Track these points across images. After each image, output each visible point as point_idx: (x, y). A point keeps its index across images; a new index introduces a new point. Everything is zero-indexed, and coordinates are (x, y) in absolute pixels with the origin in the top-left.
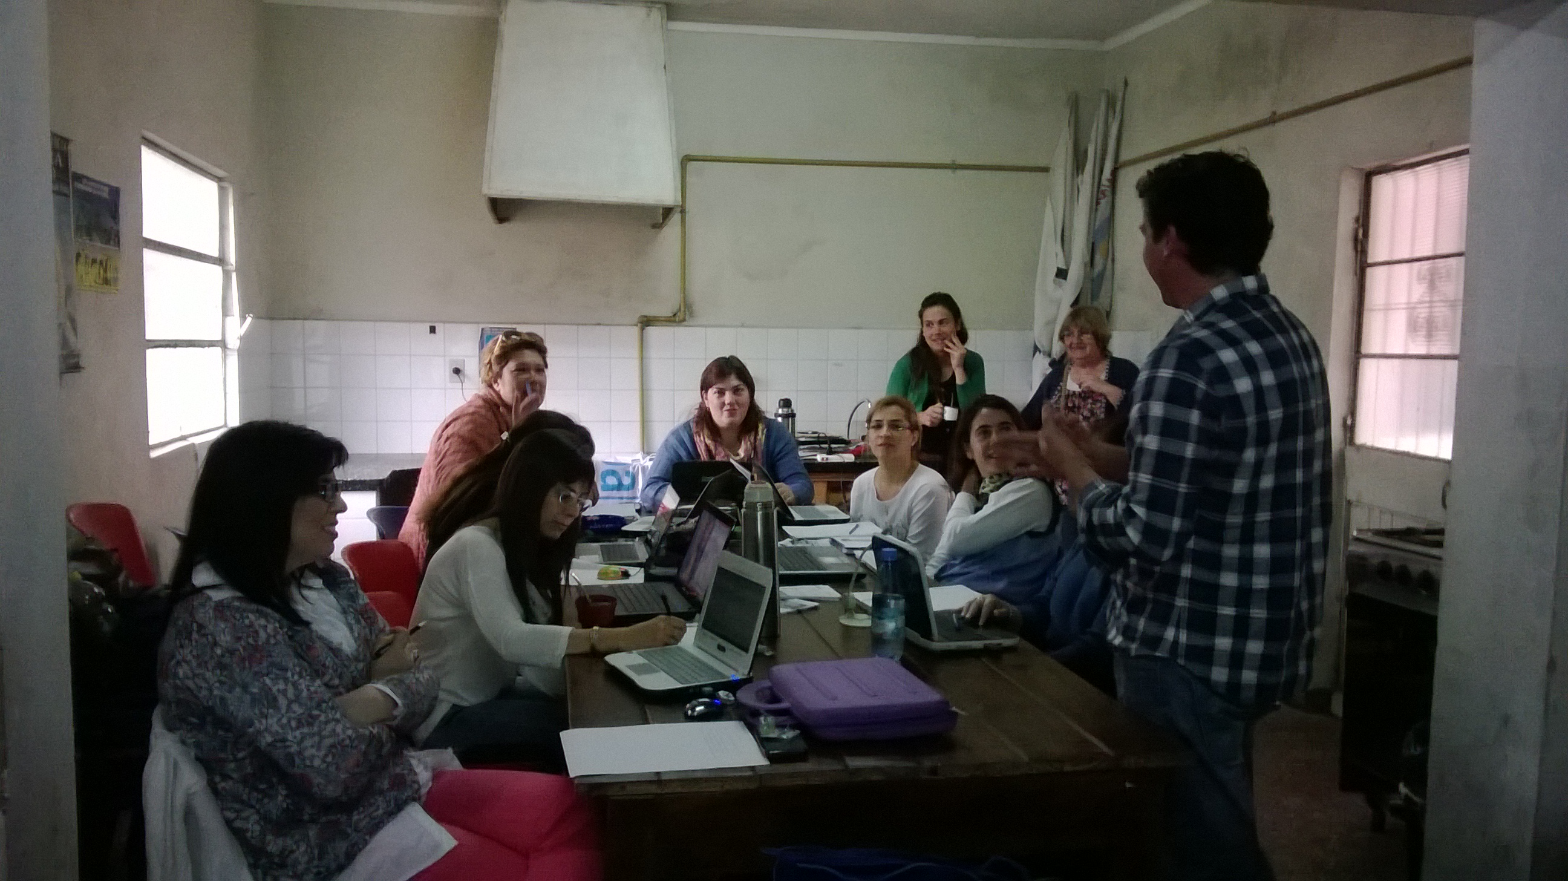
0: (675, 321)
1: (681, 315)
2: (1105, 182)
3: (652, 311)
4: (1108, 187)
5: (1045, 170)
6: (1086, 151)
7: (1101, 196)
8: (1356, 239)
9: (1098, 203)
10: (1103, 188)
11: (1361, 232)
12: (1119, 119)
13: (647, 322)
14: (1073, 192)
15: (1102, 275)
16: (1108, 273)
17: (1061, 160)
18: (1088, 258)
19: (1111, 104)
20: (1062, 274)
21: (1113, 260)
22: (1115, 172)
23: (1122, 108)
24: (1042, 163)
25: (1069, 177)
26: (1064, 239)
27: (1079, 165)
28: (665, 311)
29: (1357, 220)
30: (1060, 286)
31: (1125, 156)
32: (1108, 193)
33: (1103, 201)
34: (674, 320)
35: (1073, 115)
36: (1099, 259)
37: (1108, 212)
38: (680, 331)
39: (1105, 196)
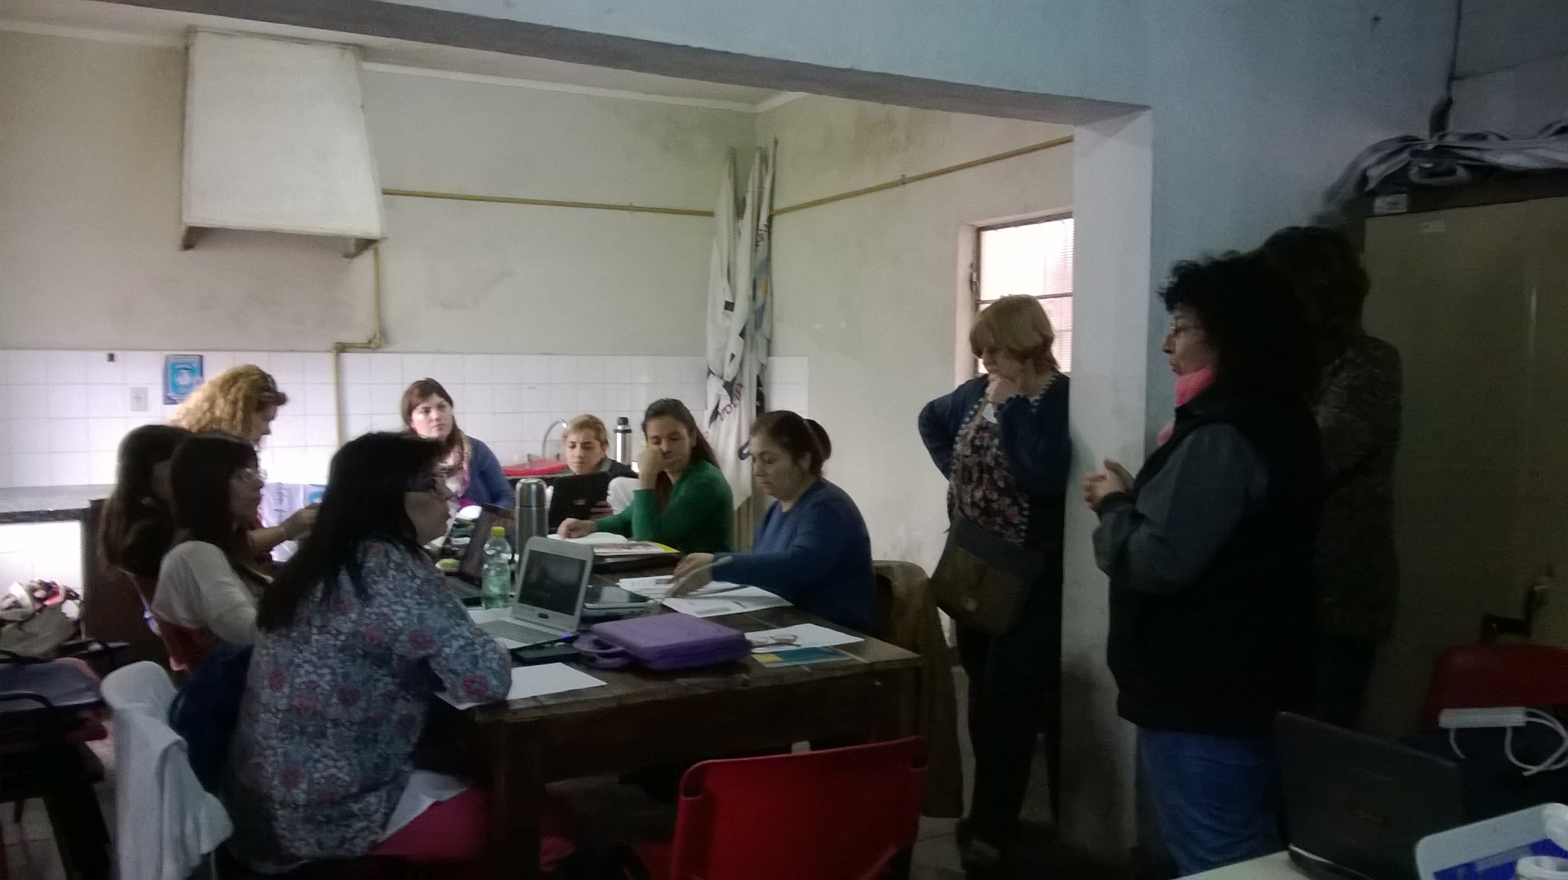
0: (370, 348)
1: (377, 341)
2: (762, 227)
3: (345, 337)
4: (765, 231)
5: (710, 214)
6: (744, 200)
7: (759, 239)
8: (971, 282)
9: (757, 245)
10: (760, 232)
11: (975, 275)
12: (771, 174)
13: (342, 348)
14: (737, 233)
15: (763, 306)
16: (767, 307)
17: (724, 207)
18: (751, 293)
19: (764, 159)
20: (729, 306)
21: (772, 295)
22: (770, 219)
23: (774, 164)
24: (707, 208)
25: (731, 222)
26: (730, 275)
27: (739, 212)
28: (360, 338)
29: (972, 265)
30: (728, 317)
31: (778, 206)
32: (766, 236)
33: (761, 243)
34: (370, 346)
35: (732, 168)
36: (760, 294)
37: (766, 255)
38: (377, 358)
39: (762, 239)
